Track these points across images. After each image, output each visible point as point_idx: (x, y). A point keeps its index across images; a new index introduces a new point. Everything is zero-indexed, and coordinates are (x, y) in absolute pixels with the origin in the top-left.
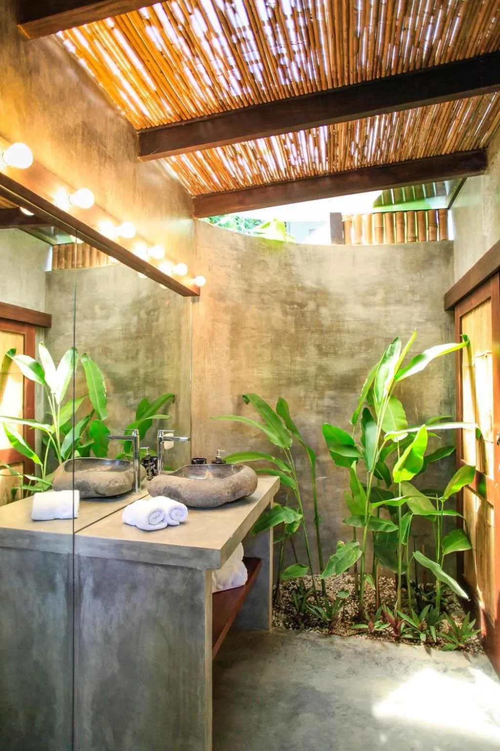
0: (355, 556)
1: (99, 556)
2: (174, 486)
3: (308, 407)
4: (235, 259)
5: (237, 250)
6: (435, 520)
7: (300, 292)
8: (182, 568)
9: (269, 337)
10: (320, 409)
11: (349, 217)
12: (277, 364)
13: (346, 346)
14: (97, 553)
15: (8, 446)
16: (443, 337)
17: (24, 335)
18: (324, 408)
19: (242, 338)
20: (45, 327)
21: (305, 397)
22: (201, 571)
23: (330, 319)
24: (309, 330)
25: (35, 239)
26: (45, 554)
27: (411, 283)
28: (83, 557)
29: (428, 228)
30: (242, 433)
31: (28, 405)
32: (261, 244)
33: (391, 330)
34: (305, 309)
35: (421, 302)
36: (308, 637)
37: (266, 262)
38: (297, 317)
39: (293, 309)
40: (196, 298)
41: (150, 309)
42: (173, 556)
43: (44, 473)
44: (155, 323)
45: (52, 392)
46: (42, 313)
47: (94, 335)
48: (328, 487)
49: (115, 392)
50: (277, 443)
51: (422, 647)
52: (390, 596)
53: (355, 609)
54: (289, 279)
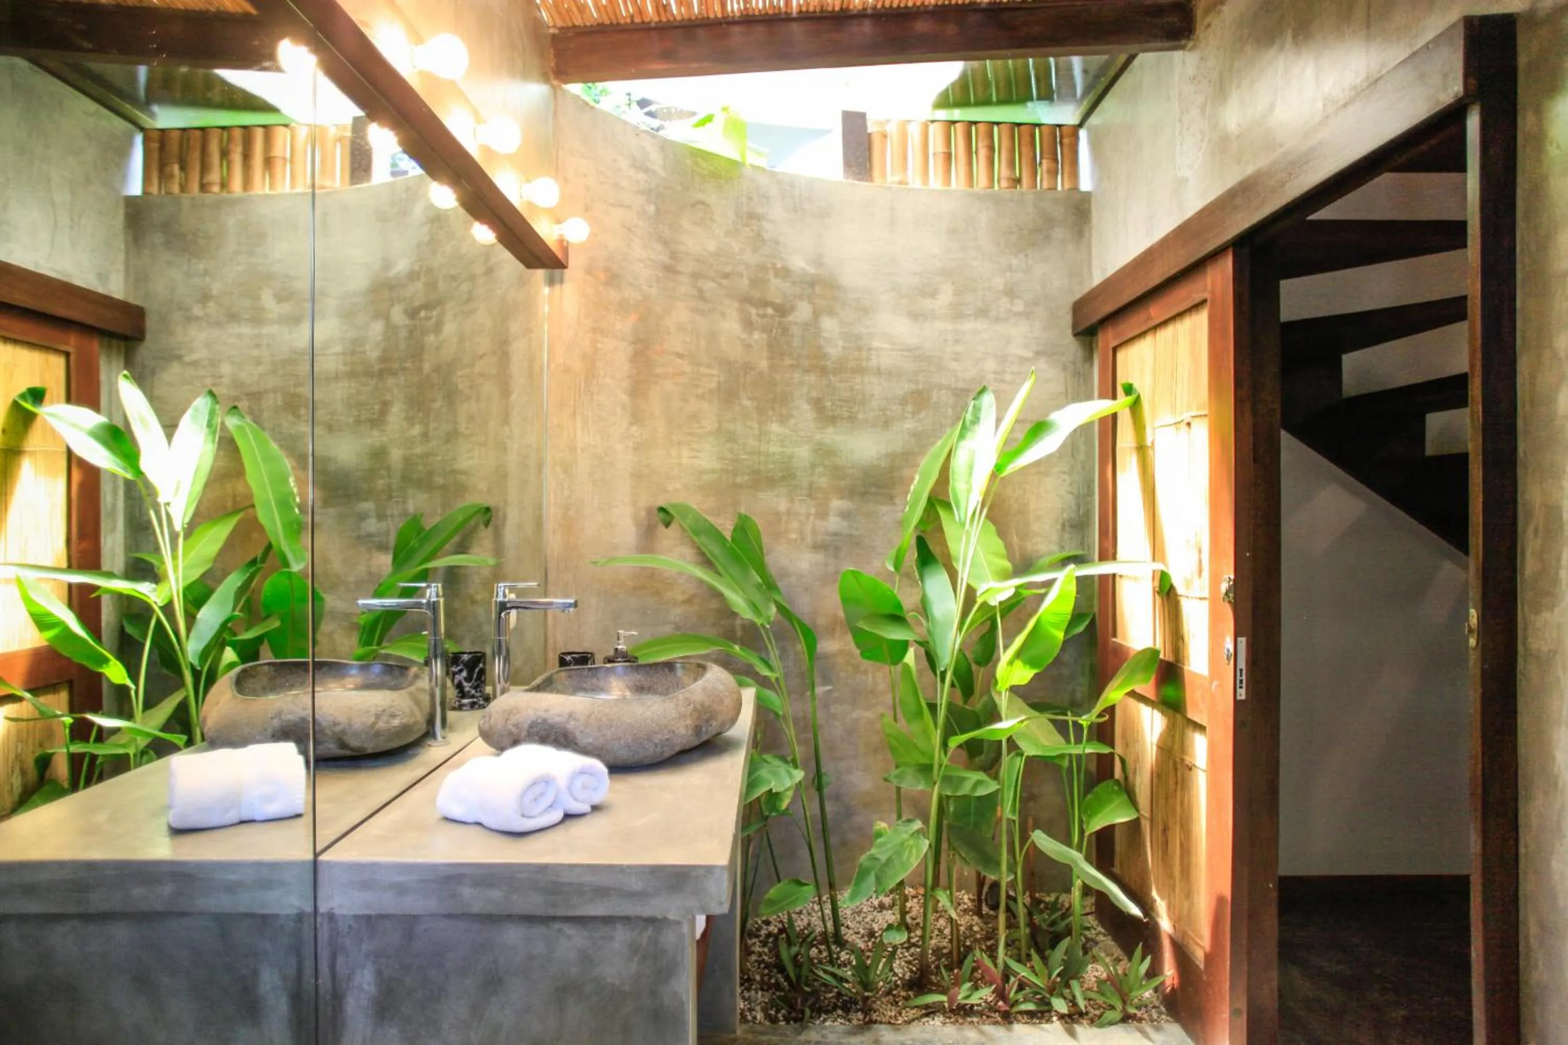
0: (914, 851)
1: (392, 911)
2: (557, 719)
3: (794, 536)
4: (643, 192)
5: (646, 170)
6: (1065, 763)
7: (779, 280)
8: (626, 920)
9: (713, 377)
10: (819, 538)
11: (881, 124)
12: (731, 438)
13: (874, 404)
14: (388, 903)
15: (34, 639)
16: (1070, 390)
17: (67, 355)
18: (828, 538)
19: (657, 376)
20: (125, 338)
21: (789, 513)
22: (678, 923)
23: (840, 343)
24: (797, 366)
25: (92, 106)
26: (224, 921)
27: (1008, 274)
28: (344, 916)
29: (1041, 163)
30: (657, 593)
31: (82, 536)
32: (697, 164)
33: (966, 372)
34: (791, 318)
35: (1026, 315)
36: (823, 1036)
37: (708, 206)
38: (773, 335)
39: (764, 316)
40: (557, 272)
41: (417, 304)
42: (602, 892)
43: (138, 706)
44: (431, 339)
45: (161, 499)
46: (118, 300)
47: (259, 363)
48: (835, 709)
49: (326, 503)
50: (747, 614)
51: (1056, 1025)
52: (970, 927)
53: (909, 962)
54: (755, 250)
